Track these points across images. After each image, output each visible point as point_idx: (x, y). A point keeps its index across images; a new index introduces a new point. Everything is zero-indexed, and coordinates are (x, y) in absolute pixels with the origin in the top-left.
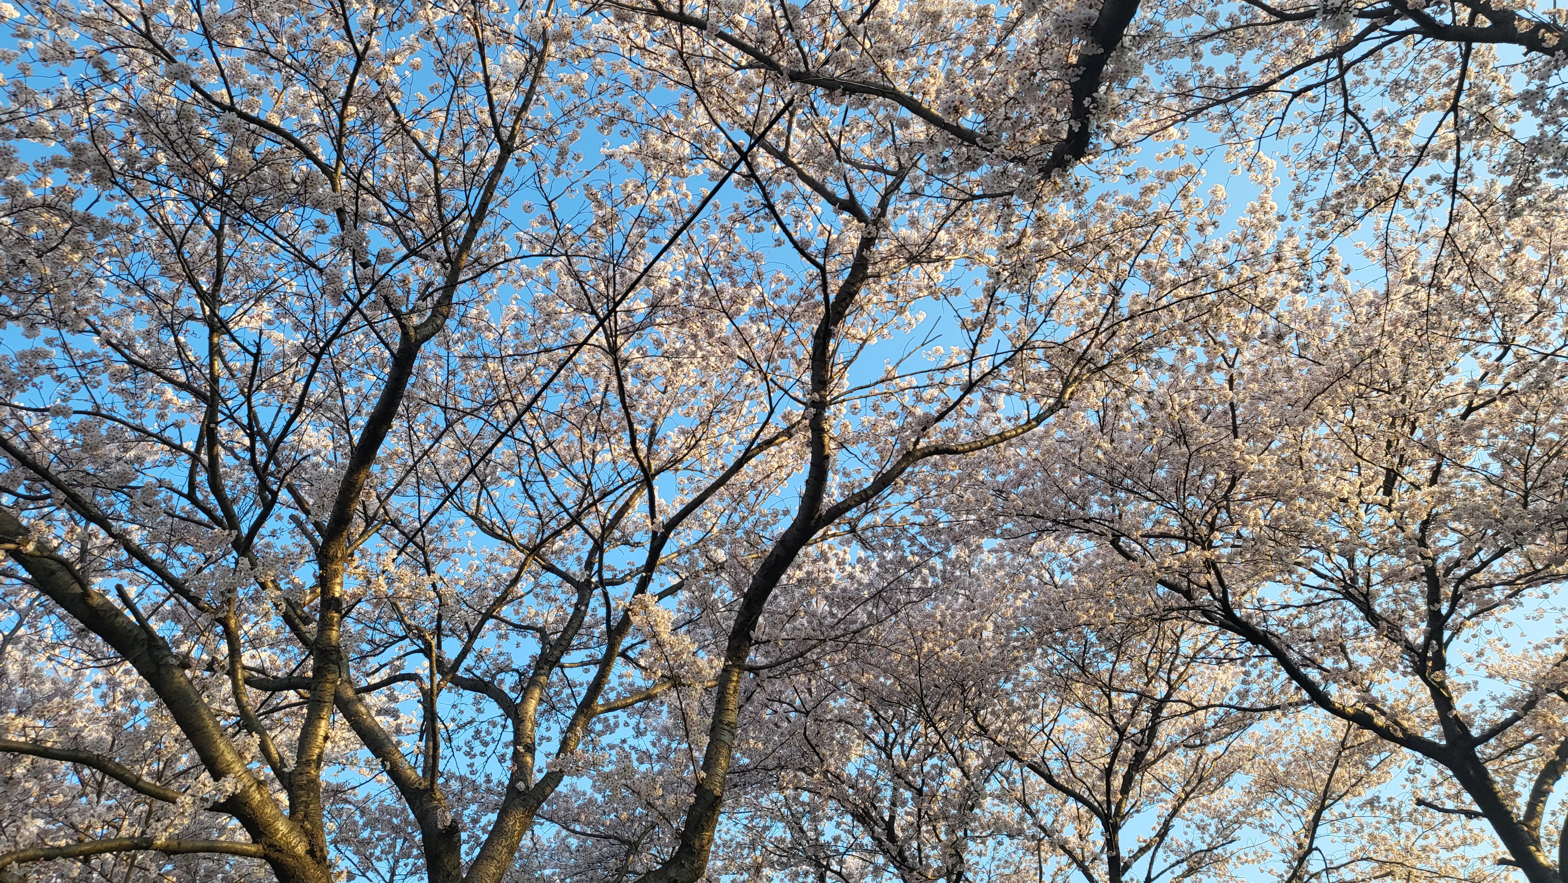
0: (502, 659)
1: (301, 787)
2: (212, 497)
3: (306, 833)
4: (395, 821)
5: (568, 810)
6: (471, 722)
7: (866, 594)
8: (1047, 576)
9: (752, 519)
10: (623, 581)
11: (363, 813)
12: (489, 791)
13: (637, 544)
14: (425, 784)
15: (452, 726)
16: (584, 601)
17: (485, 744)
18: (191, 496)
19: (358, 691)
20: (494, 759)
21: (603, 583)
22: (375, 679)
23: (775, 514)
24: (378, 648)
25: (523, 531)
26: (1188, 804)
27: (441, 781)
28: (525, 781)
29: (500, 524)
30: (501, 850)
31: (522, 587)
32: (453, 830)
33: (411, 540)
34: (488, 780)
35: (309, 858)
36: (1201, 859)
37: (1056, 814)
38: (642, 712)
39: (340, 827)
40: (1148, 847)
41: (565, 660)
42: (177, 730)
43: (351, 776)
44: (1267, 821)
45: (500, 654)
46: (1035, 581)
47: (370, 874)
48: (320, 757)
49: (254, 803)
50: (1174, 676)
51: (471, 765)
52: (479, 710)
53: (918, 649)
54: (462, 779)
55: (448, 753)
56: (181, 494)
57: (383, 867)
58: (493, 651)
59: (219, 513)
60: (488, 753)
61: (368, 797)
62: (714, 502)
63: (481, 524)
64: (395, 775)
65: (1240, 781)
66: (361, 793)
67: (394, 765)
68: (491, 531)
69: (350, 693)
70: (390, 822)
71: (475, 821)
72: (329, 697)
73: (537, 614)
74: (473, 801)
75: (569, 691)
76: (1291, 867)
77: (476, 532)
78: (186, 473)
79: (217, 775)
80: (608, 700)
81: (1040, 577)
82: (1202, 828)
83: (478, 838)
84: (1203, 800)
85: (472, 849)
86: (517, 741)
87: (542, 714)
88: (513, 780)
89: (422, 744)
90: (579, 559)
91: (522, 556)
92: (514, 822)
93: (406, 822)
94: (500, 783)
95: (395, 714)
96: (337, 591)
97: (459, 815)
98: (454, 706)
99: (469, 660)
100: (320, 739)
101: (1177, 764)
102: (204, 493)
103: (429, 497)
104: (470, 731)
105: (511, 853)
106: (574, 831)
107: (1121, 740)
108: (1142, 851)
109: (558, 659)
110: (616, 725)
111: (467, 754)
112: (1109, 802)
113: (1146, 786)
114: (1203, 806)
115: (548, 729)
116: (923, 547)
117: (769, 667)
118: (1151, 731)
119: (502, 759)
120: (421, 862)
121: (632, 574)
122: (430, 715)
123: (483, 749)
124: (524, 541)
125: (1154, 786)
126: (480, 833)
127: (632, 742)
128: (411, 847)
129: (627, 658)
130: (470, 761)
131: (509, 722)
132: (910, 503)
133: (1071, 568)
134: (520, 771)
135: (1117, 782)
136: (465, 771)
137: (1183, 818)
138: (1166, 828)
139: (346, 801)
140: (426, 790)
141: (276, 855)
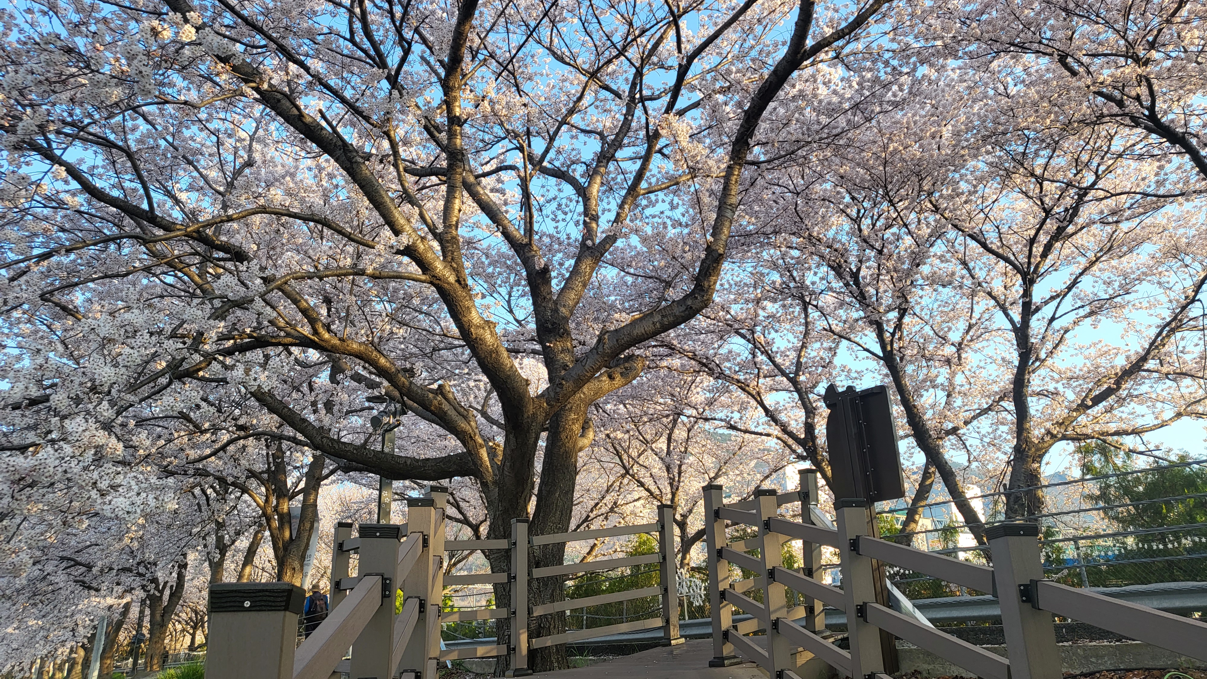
0: (574, 153)
1: (448, 241)
2: (365, 39)
3: (454, 269)
4: (509, 262)
5: (623, 258)
6: (554, 199)
7: (846, 106)
8: (1001, 88)
9: (758, 48)
10: (659, 97)
11: (487, 257)
12: (569, 244)
13: (670, 68)
14: (526, 241)
15: (542, 200)
16: (630, 112)
17: (566, 213)
18: (352, 40)
19: (477, 177)
20: (572, 224)
21: (643, 100)
22: (487, 168)
23: (776, 45)
24: (488, 145)
25: (585, 59)
26: (1099, 265)
27: (536, 237)
28: (592, 240)
29: (568, 54)
30: (578, 284)
31: (585, 102)
32: (546, 271)
33: (505, 68)
34: (569, 238)
35: (457, 285)
36: (1102, 306)
37: (989, 271)
38: (675, 193)
39: (473, 265)
40: (1058, 296)
41: (619, 154)
42: (367, 203)
43: (478, 233)
44: (1163, 280)
45: (573, 150)
46: (991, 92)
47: (495, 295)
48: (457, 223)
49: (421, 250)
50: (1102, 168)
51: (557, 228)
52: (559, 190)
53: (885, 148)
54: (551, 236)
55: (540, 219)
56: (345, 39)
57: (504, 291)
58: (568, 147)
59: (372, 53)
60: (568, 219)
61: (489, 246)
62: (730, 34)
63: (554, 54)
64: (506, 235)
65: (1147, 249)
66: (484, 244)
67: (505, 228)
68: (560, 59)
69: (472, 179)
70: (505, 263)
71: (561, 265)
72: (459, 184)
73: (598, 121)
74: (559, 251)
75: (622, 177)
76: (1174, 312)
77: (551, 59)
78: (346, 22)
79: (397, 232)
80: (650, 184)
81: (995, 89)
82: (1109, 284)
83: (563, 275)
84: (1114, 263)
85: (560, 282)
86: (586, 213)
87: (604, 193)
88: (584, 238)
89: (522, 213)
90: (627, 79)
91: (584, 79)
92: (585, 266)
93: (515, 262)
94: (576, 240)
95: (502, 192)
96: (457, 112)
97: (550, 260)
98: (543, 187)
99: (552, 154)
100: (456, 211)
101: (1094, 236)
102: (360, 36)
103: (515, 33)
104: (554, 205)
105: (584, 286)
106: (628, 273)
107: (1047, 217)
108: (1052, 298)
109: (613, 156)
110: (657, 201)
111: (553, 220)
112: (1029, 263)
113: (1066, 251)
114: (1113, 267)
115: (609, 203)
116: (894, 69)
117: (769, 161)
118: (1074, 211)
119: (577, 223)
120: (527, 289)
121: (665, 92)
122: (526, 195)
123: (564, 217)
124: (586, 67)
125: (1073, 252)
126: (564, 272)
127: (668, 213)
128: (520, 279)
129: (663, 155)
130: (555, 225)
131: (580, 199)
132: (886, 33)
133: (1023, 81)
134: (589, 233)
135: (1038, 250)
136: (552, 231)
137: (1093, 275)
138: (1075, 283)
139: (475, 248)
140: (526, 245)
141: (437, 282)
